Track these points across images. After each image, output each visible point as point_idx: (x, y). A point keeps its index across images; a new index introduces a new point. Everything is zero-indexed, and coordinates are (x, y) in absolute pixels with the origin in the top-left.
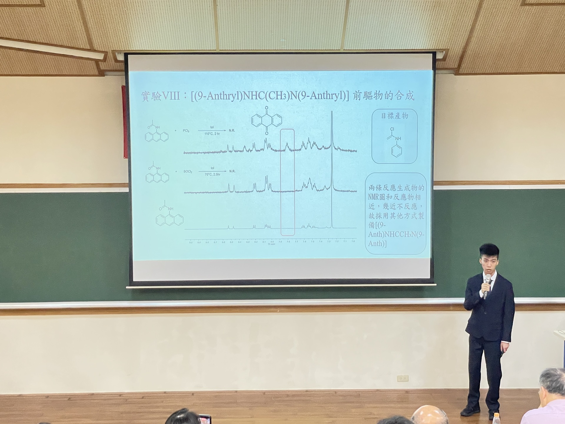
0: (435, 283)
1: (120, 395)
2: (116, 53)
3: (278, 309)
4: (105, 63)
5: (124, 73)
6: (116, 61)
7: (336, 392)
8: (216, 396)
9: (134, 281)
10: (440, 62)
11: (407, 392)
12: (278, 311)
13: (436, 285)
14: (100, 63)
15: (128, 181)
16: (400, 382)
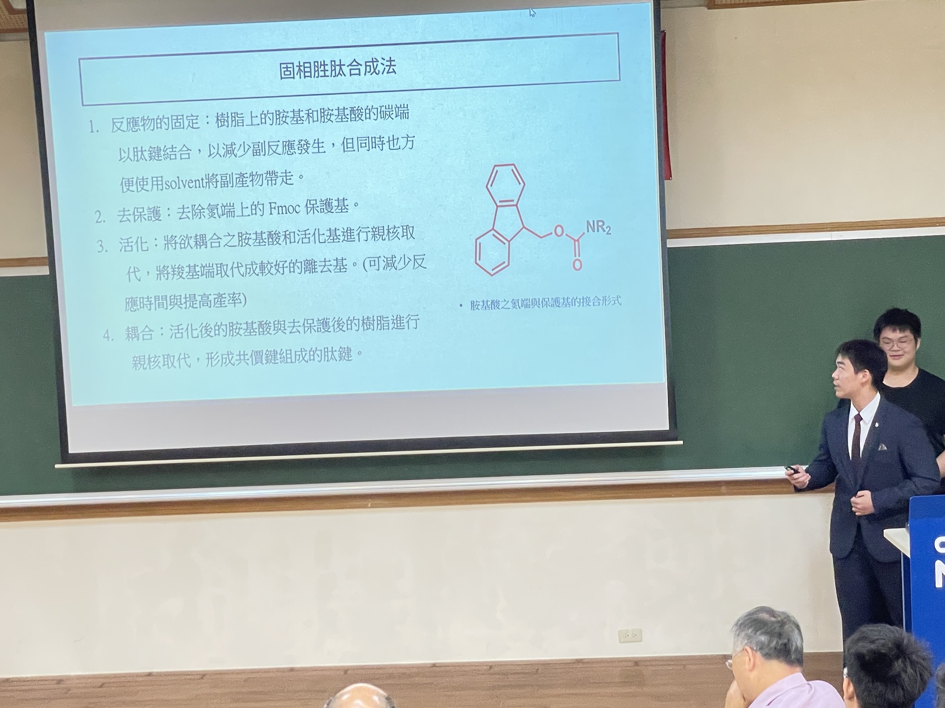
0: (679, 438)
1: (60, 681)
3: (370, 500)
5: (26, 35)
6: (11, 10)
7: (491, 667)
8: (246, 681)
9: (70, 452)
11: (637, 662)
12: (369, 505)
13: (681, 442)
15: (45, 254)
16: (623, 642)
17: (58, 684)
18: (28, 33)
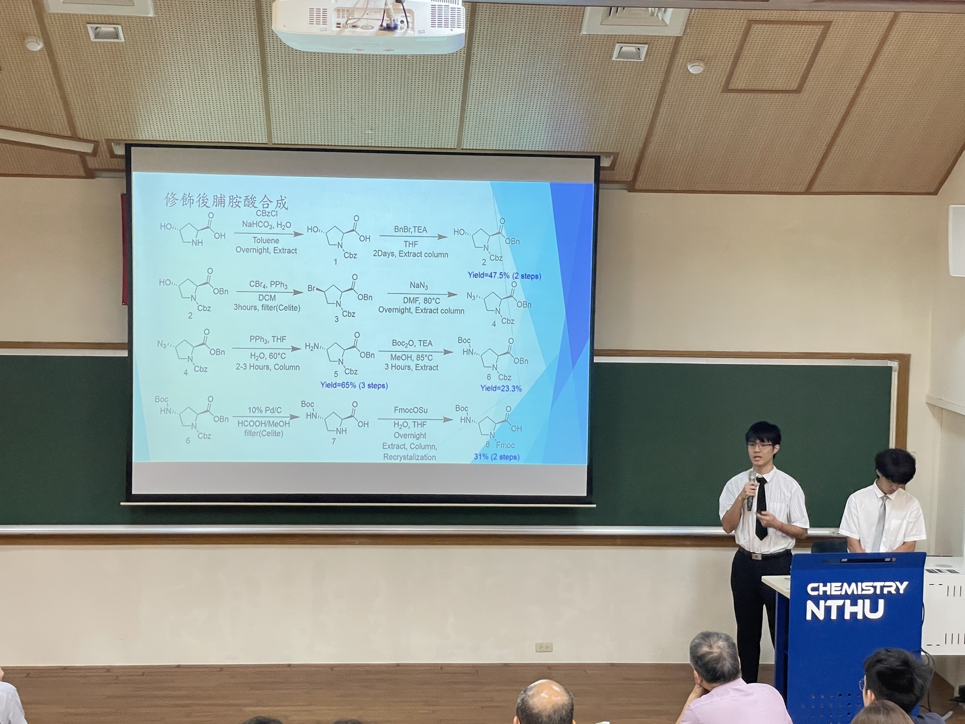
0: (593, 503)
1: (108, 669)
2: (113, 144)
4: (95, 159)
5: (124, 174)
6: (113, 155)
7: (441, 667)
9: (133, 493)
10: (605, 172)
11: (549, 667)
14: (87, 158)
15: (126, 341)
16: (539, 652)
17: (108, 672)
18: (125, 173)
